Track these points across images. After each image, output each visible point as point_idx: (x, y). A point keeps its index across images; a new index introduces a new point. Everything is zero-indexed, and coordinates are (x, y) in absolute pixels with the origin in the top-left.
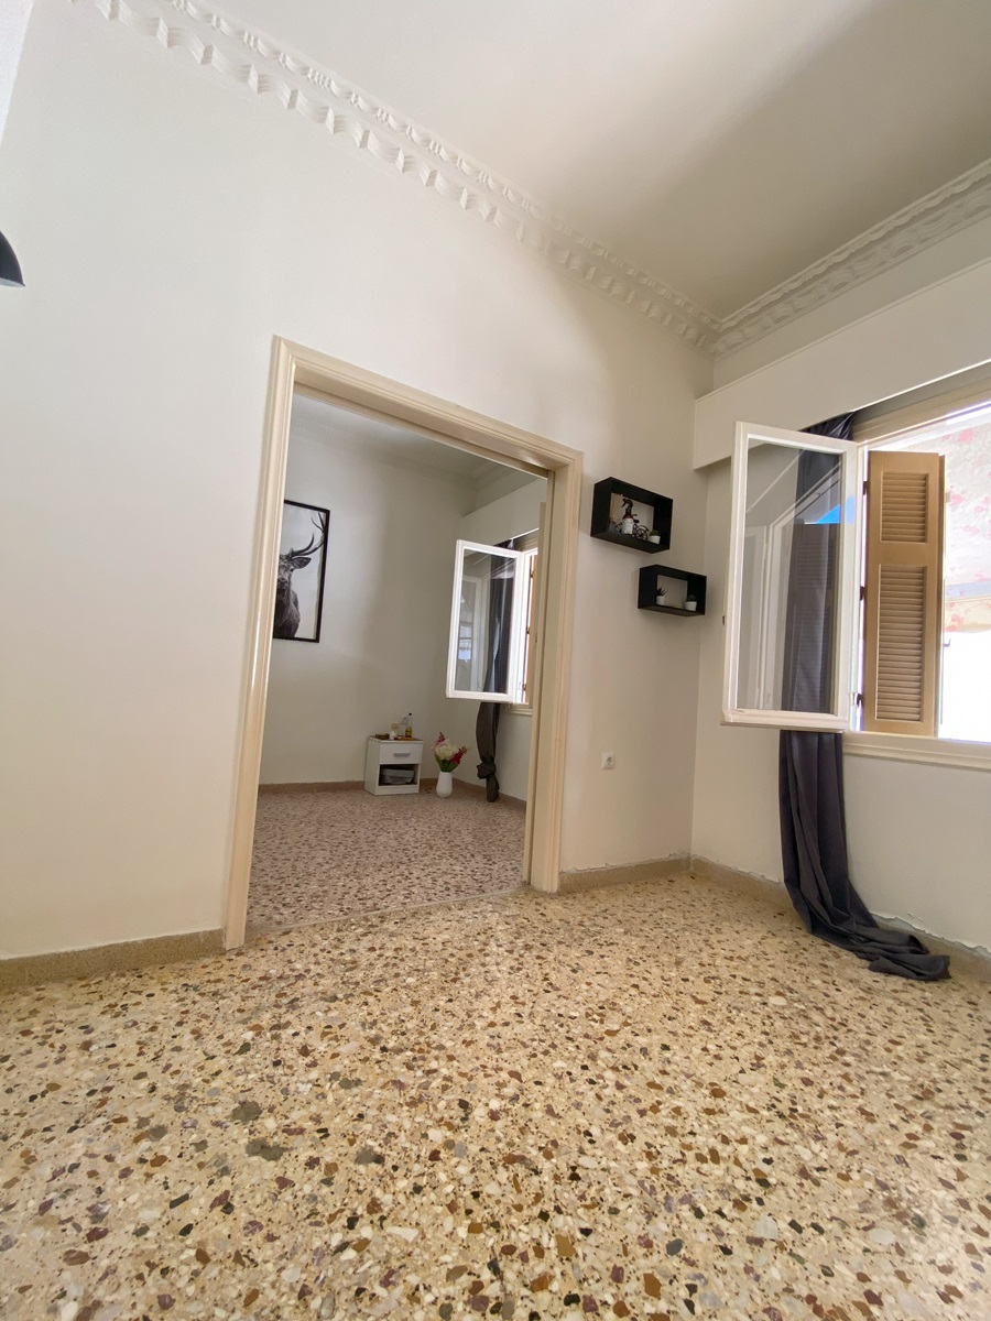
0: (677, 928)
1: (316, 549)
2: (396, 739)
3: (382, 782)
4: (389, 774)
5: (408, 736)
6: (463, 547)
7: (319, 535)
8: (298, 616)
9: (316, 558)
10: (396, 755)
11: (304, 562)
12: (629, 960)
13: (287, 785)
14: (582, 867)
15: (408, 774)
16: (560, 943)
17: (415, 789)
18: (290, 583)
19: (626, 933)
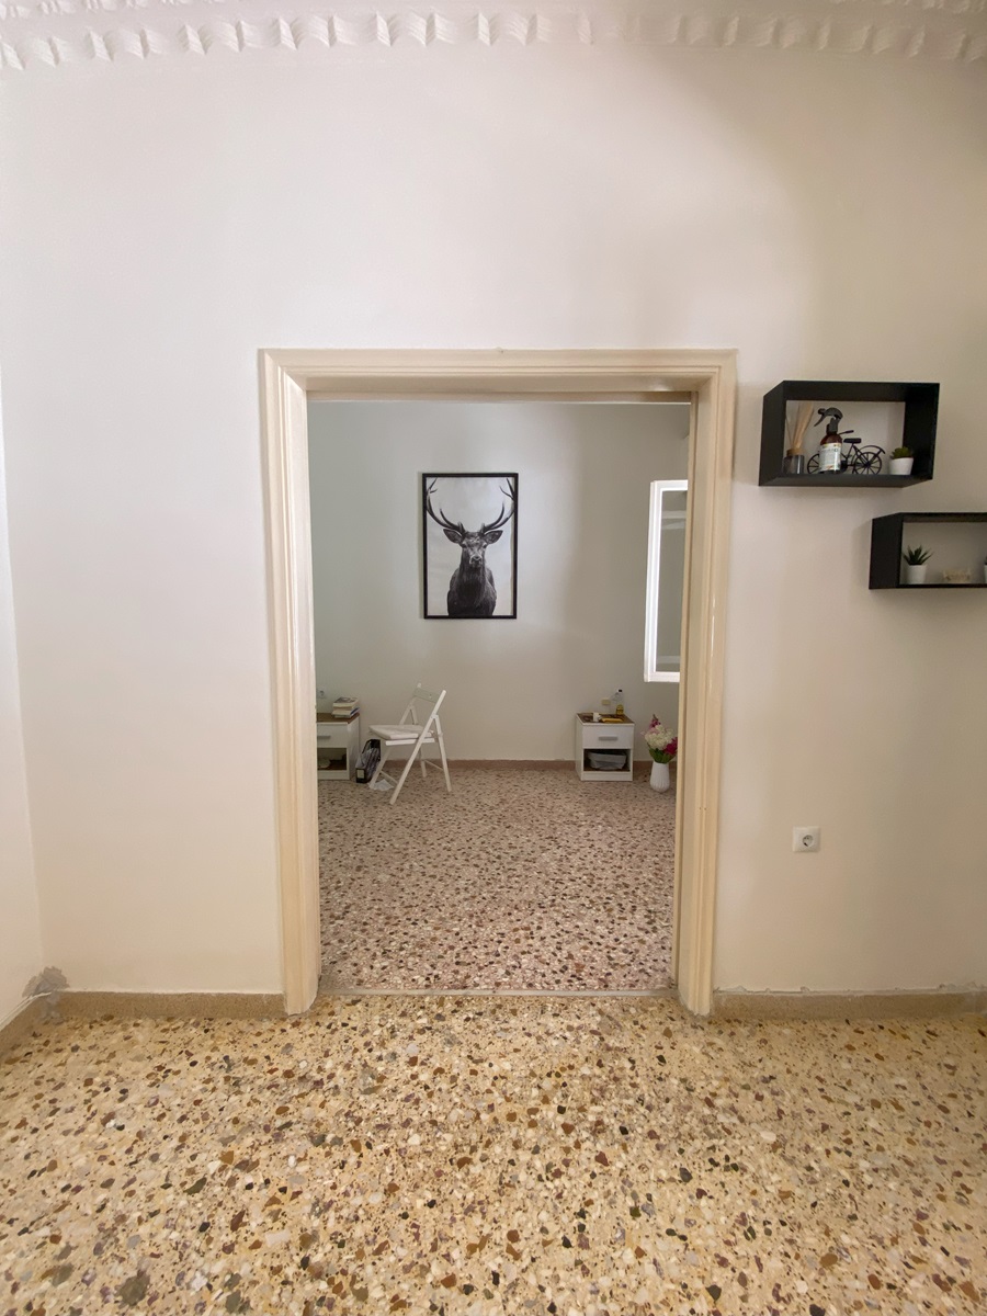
1: (507, 519)
2: (601, 721)
3: (588, 766)
5: (619, 717)
6: (659, 488)
7: (509, 502)
8: (494, 594)
9: (507, 529)
10: (602, 739)
11: (496, 536)
15: (620, 760)
17: (628, 776)
18: (484, 560)
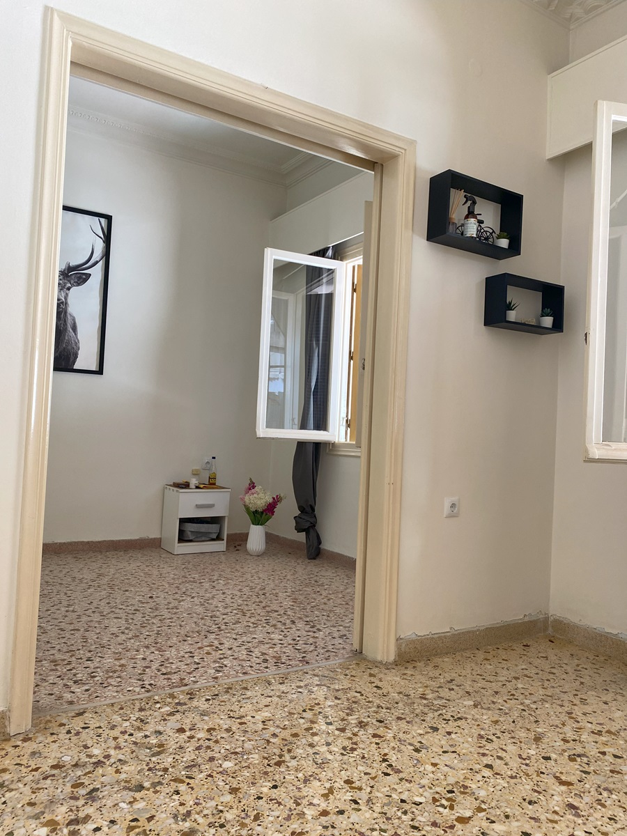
0: (535, 699)
1: (97, 262)
2: (197, 487)
3: (182, 539)
4: (191, 528)
5: (211, 484)
6: (272, 256)
7: (100, 246)
8: (77, 343)
10: (198, 507)
11: (83, 279)
12: (481, 737)
13: (70, 544)
14: (422, 632)
15: (213, 528)
16: (399, 718)
17: (220, 546)
18: (66, 303)
19: (475, 706)
